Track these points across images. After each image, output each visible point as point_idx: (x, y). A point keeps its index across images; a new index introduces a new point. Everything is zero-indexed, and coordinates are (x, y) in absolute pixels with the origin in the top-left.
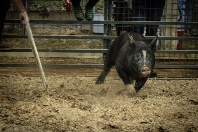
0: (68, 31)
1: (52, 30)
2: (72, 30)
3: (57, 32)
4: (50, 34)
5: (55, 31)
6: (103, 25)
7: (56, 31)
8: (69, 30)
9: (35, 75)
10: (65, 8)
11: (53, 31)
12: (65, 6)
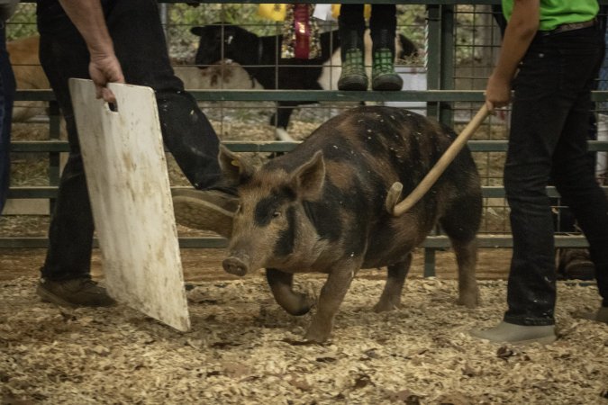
0: (300, 125)
1: (242, 124)
2: (312, 122)
3: (262, 132)
4: (238, 138)
5: (255, 128)
6: (423, 104)
7: (259, 128)
8: (300, 123)
9: (197, 274)
10: (290, 51)
11: (250, 128)
12: (291, 45)
